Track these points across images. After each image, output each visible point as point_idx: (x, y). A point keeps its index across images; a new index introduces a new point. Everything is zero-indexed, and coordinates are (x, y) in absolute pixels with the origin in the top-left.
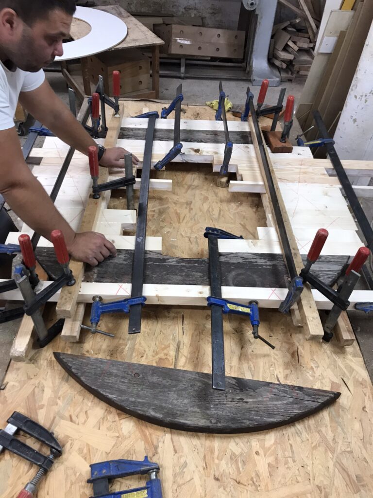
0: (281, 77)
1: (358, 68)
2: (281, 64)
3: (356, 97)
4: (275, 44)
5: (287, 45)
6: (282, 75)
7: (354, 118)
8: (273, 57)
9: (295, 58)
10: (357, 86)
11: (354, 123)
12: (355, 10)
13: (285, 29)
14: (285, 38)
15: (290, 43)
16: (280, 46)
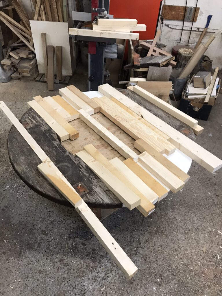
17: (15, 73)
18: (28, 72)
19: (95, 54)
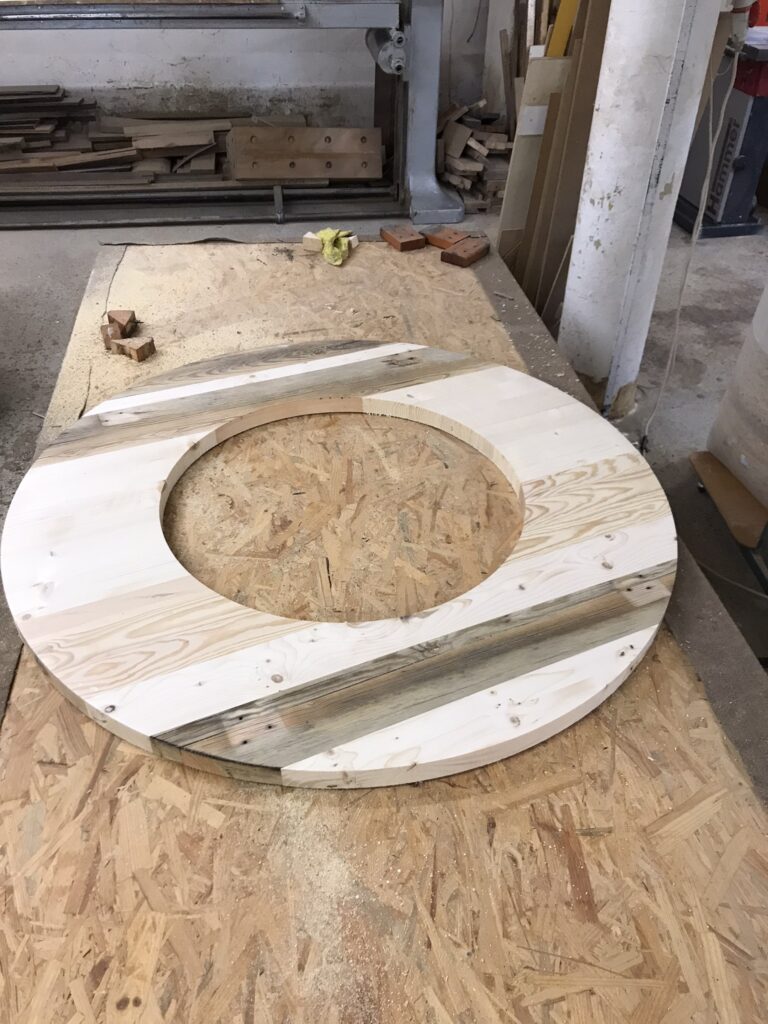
0: (465, 205)
1: (589, 153)
2: (462, 182)
3: (592, 202)
4: (446, 147)
5: (468, 148)
6: (466, 202)
7: (596, 239)
8: (446, 170)
9: (484, 168)
10: (591, 182)
11: (597, 248)
12: (571, 54)
13: (460, 121)
14: (463, 136)
15: (473, 143)
16: (456, 151)
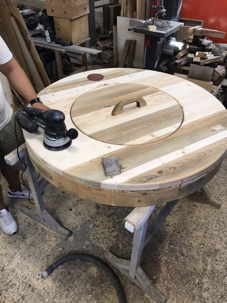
17: (99, 60)
18: (107, 59)
19: (150, 47)
